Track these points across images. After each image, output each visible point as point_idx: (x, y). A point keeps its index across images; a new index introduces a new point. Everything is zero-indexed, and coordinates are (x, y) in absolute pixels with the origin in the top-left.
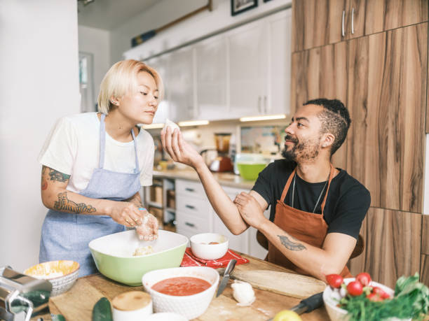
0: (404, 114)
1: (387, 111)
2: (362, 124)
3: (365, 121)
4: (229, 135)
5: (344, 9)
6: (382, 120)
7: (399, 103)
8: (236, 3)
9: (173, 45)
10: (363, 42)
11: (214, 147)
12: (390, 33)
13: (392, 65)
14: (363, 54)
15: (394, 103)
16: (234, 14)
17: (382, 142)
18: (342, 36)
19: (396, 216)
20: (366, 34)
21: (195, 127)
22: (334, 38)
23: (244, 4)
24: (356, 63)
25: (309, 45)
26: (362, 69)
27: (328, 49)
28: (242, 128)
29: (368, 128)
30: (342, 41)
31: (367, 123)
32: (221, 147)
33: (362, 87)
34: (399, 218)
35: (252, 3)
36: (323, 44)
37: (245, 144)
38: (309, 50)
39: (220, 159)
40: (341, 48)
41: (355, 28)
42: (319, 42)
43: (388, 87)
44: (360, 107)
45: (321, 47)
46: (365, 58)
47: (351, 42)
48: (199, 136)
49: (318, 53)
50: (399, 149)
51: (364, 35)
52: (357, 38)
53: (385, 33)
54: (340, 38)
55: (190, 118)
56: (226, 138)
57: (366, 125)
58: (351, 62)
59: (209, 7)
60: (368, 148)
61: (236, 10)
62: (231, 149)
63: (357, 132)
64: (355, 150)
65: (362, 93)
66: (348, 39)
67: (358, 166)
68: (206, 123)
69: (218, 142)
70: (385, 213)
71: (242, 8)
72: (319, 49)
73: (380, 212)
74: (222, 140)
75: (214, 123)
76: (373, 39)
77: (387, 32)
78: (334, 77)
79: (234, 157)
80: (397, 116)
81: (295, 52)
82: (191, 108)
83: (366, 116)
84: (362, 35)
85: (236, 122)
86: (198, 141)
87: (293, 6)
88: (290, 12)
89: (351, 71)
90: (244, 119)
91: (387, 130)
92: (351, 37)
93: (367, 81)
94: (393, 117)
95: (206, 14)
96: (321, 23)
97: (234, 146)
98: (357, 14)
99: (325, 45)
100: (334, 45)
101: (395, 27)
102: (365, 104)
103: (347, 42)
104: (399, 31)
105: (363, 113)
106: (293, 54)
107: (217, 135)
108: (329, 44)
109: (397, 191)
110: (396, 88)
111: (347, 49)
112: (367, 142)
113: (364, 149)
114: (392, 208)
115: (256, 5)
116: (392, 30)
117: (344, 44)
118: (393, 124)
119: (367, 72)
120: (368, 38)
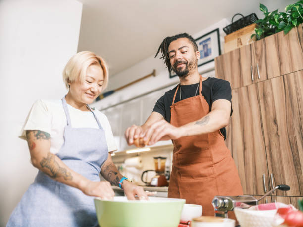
1: (293, 124)
2: (276, 135)
3: (277, 133)
4: (165, 158)
5: (252, 65)
6: (290, 131)
7: (301, 119)
10: (267, 83)
11: (154, 169)
12: (285, 76)
13: (290, 95)
14: (269, 90)
15: (297, 118)
16: (171, 77)
17: (293, 146)
18: (252, 80)
20: (269, 78)
22: (246, 82)
24: (265, 96)
26: (269, 99)
27: (243, 89)
29: (280, 137)
30: (252, 83)
31: (279, 134)
32: (160, 168)
33: (271, 110)
36: (239, 87)
39: (158, 176)
40: (252, 88)
41: (261, 75)
42: (237, 85)
43: (290, 109)
44: (272, 123)
45: (238, 88)
46: (271, 93)
47: (259, 84)
48: (141, 162)
49: (236, 92)
51: (268, 79)
52: (263, 81)
53: (282, 77)
54: (251, 82)
56: (163, 161)
57: (279, 136)
58: (261, 95)
59: (154, 74)
60: (282, 151)
61: (172, 75)
63: (272, 140)
64: (273, 154)
65: (272, 114)
66: (256, 82)
67: (277, 166)
68: (148, 150)
69: (157, 164)
72: (236, 90)
74: (161, 162)
76: (274, 81)
77: (283, 76)
78: (250, 106)
80: (301, 127)
83: (277, 130)
84: (265, 78)
85: (170, 149)
86: (140, 165)
89: (262, 101)
91: (295, 137)
92: (258, 81)
93: (274, 107)
94: (298, 128)
95: (152, 78)
96: (236, 74)
97: (168, 167)
98: (260, 68)
99: (241, 87)
100: (247, 86)
101: (288, 72)
102: (275, 121)
103: (256, 84)
104: (292, 75)
105: (275, 128)
107: (156, 158)
108: (243, 86)
110: (296, 109)
111: (257, 88)
112: (282, 148)
113: (280, 153)
116: (287, 74)
117: (254, 85)
118: (299, 133)
119: (273, 101)
120: (271, 81)
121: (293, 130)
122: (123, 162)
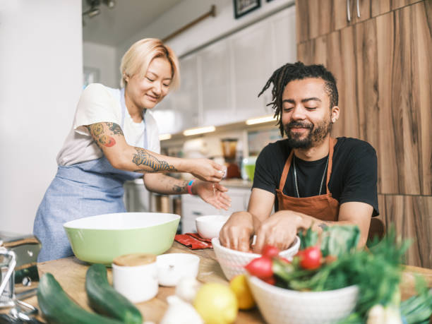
0: (418, 92)
1: (400, 91)
2: (375, 108)
3: (377, 105)
4: (234, 140)
6: (395, 101)
7: (412, 82)
8: (239, 6)
10: (370, 25)
11: (220, 153)
12: (397, 13)
13: (402, 44)
14: (371, 37)
15: (407, 82)
16: (237, 16)
17: (396, 124)
18: (348, 21)
19: (417, 202)
20: (373, 16)
21: (201, 136)
22: (340, 24)
23: (246, 6)
24: (365, 46)
25: (314, 34)
26: (371, 52)
27: (334, 36)
28: (250, 133)
29: (381, 111)
30: (348, 26)
31: (380, 105)
32: (228, 153)
33: (372, 69)
34: (421, 203)
35: (254, 5)
36: (328, 31)
37: (252, 149)
38: (314, 40)
39: (227, 165)
40: (347, 34)
41: (362, 11)
42: (325, 30)
43: (399, 66)
44: (371, 90)
45: (327, 34)
46: (374, 40)
47: (358, 26)
48: (205, 145)
49: (324, 41)
50: (415, 130)
51: (371, 17)
52: (363, 22)
53: (392, 13)
54: (346, 22)
55: (195, 125)
56: (233, 144)
57: (378, 109)
58: (359, 45)
59: (212, 13)
60: (381, 132)
61: (239, 12)
62: (238, 155)
63: (369, 116)
65: (372, 76)
66: (354, 23)
68: (212, 129)
69: (224, 148)
70: (404, 200)
71: (245, 9)
72: (325, 37)
73: (399, 199)
74: (229, 146)
75: (221, 129)
76: (380, 21)
77: (394, 12)
78: (342, 64)
79: (241, 163)
80: (410, 95)
81: (301, 43)
82: (196, 115)
83: (378, 99)
84: (368, 16)
85: (241, 127)
86: (204, 149)
87: (297, 3)
88: (294, 9)
89: (359, 55)
90: (250, 122)
91: (402, 111)
92: (357, 21)
93: (376, 64)
94: (407, 96)
95: (210, 21)
96: (325, 12)
97: (241, 152)
99: (331, 32)
100: (340, 31)
101: (402, 5)
102: (376, 87)
103: (354, 27)
104: (407, 10)
105: (375, 97)
106: (298, 46)
107: (223, 141)
108: (334, 30)
109: (416, 175)
110: (407, 67)
111: (354, 33)
112: (381, 126)
113: (378, 134)
114: (412, 193)
115: (259, 6)
116: (400, 9)
117: (350, 29)
118: (407, 104)
119: (376, 54)
120: (375, 21)
121: (399, 100)
122: (181, 146)
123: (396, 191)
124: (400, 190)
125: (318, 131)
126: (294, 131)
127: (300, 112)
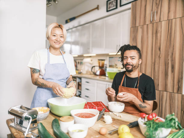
0: (176, 53)
1: (169, 52)
2: (158, 57)
3: (159, 56)
4: (104, 60)
5: (152, 11)
6: (167, 56)
7: (173, 49)
8: (108, 7)
9: (82, 23)
10: (159, 24)
11: (98, 65)
12: (170, 21)
13: (171, 33)
14: (159, 29)
15: (172, 49)
16: (107, 11)
17: (166, 64)
18: (151, 21)
19: (171, 95)
20: (161, 21)
21: (90, 57)
22: (148, 22)
23: (112, 7)
24: (156, 32)
25: (137, 25)
26: (159, 35)
27: (145, 26)
28: (110, 58)
29: (161, 59)
30: (151, 23)
31: (161, 56)
32: (101, 65)
33: (159, 42)
34: (173, 95)
35: (115, 7)
36: (143, 24)
37: (110, 64)
38: (137, 27)
39: (100, 70)
40: (150, 26)
41: (156, 18)
42: (142, 24)
43: (169, 42)
44: (158, 50)
45: (142, 25)
46: (160, 31)
47: (155, 24)
48: (92, 60)
49: (141, 28)
50: (173, 67)
51: (160, 21)
52: (157, 22)
53: (168, 21)
55: (88, 53)
56: (103, 62)
57: (160, 58)
58: (155, 32)
59: (97, 8)
60: (160, 66)
61: (108, 10)
62: (105, 66)
63: (156, 60)
64: (155, 67)
65: (158, 44)
66: (153, 22)
67: (156, 74)
68: (95, 55)
69: (99, 63)
70: (167, 94)
71: (111, 9)
73: (165, 93)
74: (101, 62)
75: (98, 55)
76: (163, 23)
78: (148, 38)
79: (106, 69)
80: (172, 54)
81: (132, 27)
82: (89, 49)
83: (160, 54)
84: (159, 21)
85: (107, 55)
86: (91, 62)
87: (132, 8)
88: (130, 11)
89: (154, 35)
90: (110, 54)
92: (155, 22)
93: (160, 40)
94: (171, 54)
95: (96, 11)
97: (106, 65)
98: (157, 13)
99: (144, 25)
100: (147, 25)
101: (172, 18)
102: (160, 49)
103: (153, 24)
104: (174, 20)
105: (159, 53)
106: (131, 28)
107: (99, 60)
108: (145, 24)
109: (172, 85)
110: (172, 43)
111: (153, 27)
112: (160, 65)
114: (170, 91)
115: (117, 8)
116: (171, 19)
117: (152, 24)
118: (171, 57)
119: (161, 36)
120: (162, 22)
122: (83, 60)
123: (164, 90)
124: (166, 90)
125: (135, 67)
126: (128, 66)
127: (129, 61)
